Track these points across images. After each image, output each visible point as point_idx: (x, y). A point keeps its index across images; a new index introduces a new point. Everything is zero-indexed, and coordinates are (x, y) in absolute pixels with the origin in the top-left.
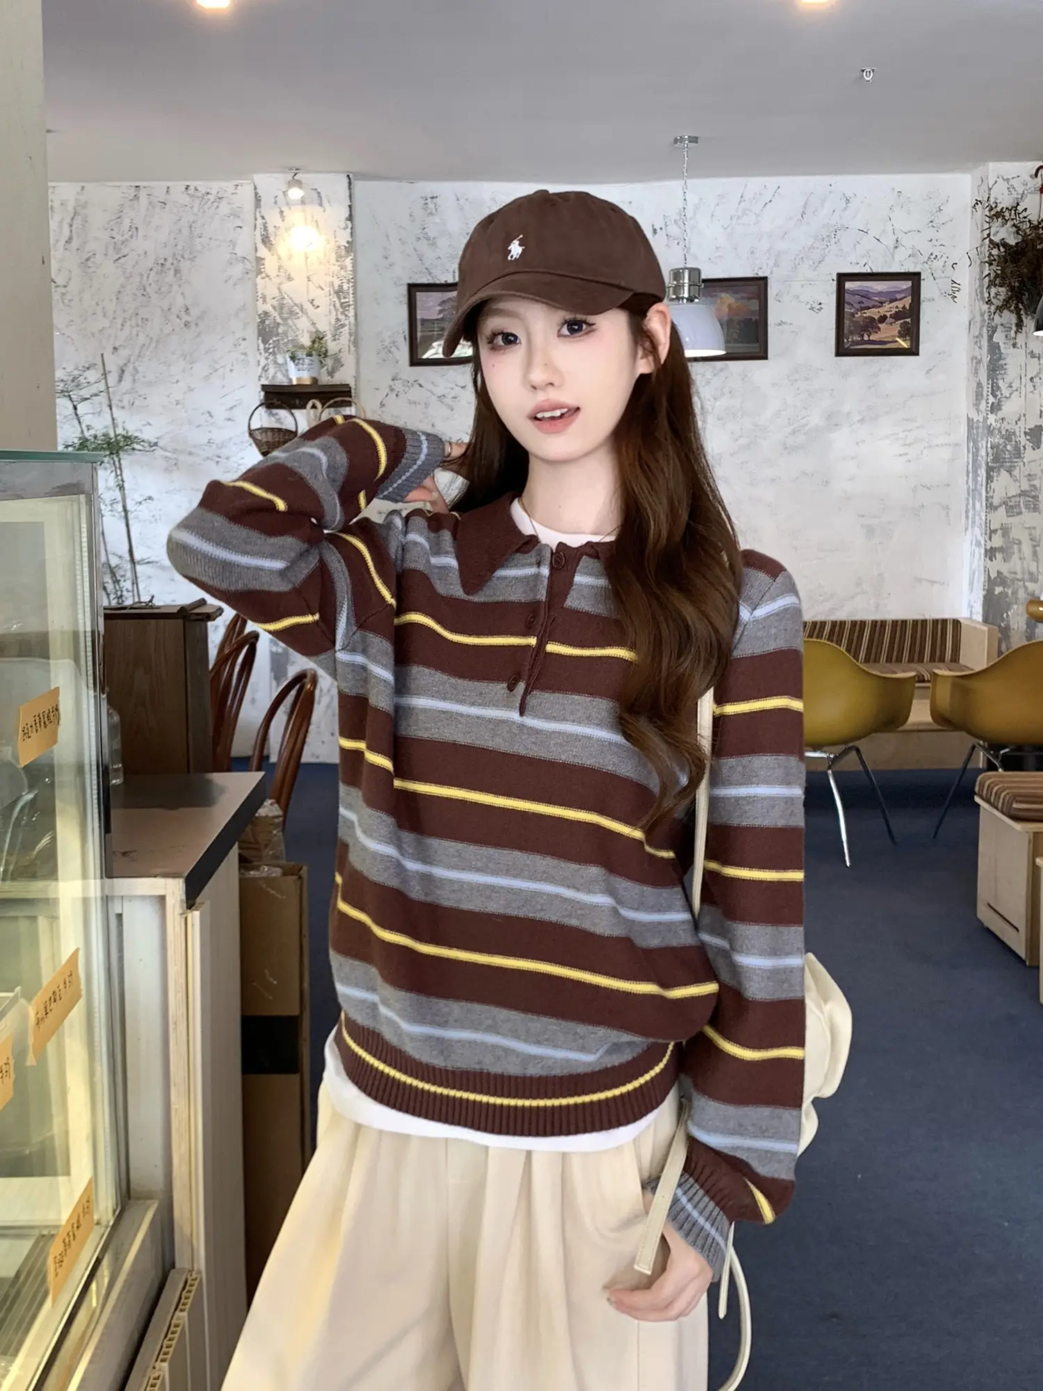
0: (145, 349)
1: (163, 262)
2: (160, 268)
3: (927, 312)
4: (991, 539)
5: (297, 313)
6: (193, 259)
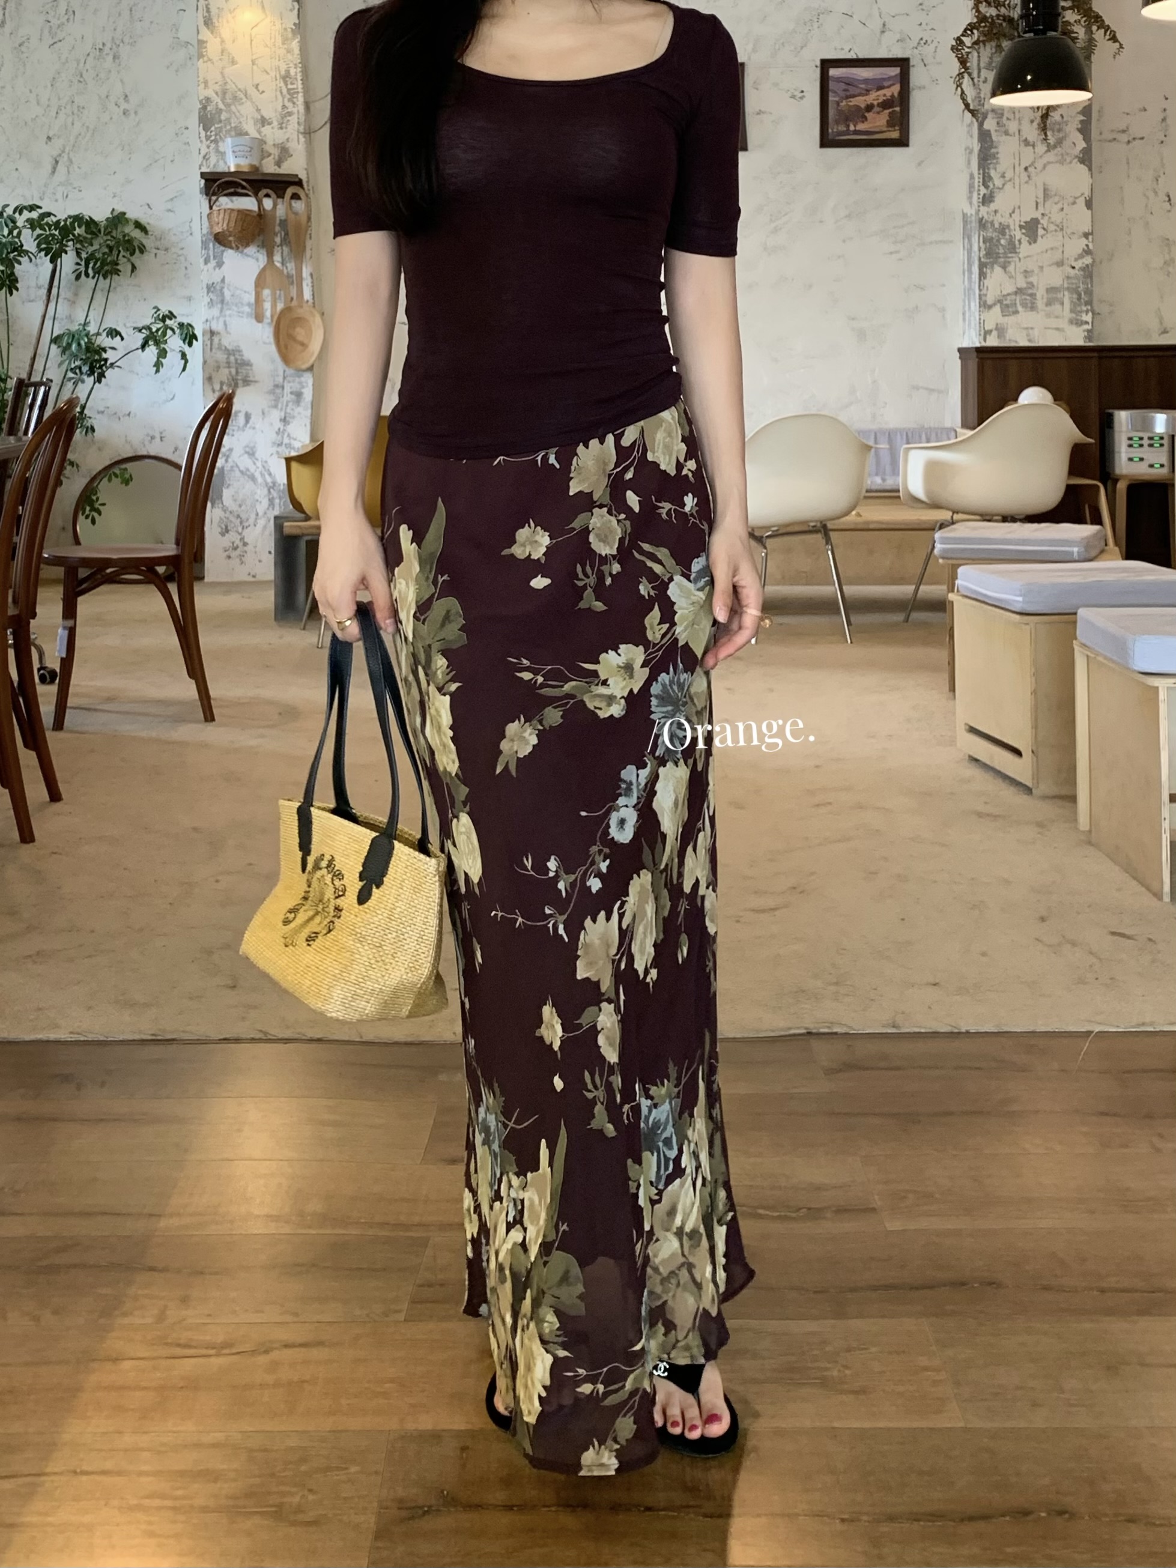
0: (80, 138)
1: (101, 47)
2: (98, 53)
3: (918, 101)
4: (985, 340)
5: (241, 99)
6: (133, 44)
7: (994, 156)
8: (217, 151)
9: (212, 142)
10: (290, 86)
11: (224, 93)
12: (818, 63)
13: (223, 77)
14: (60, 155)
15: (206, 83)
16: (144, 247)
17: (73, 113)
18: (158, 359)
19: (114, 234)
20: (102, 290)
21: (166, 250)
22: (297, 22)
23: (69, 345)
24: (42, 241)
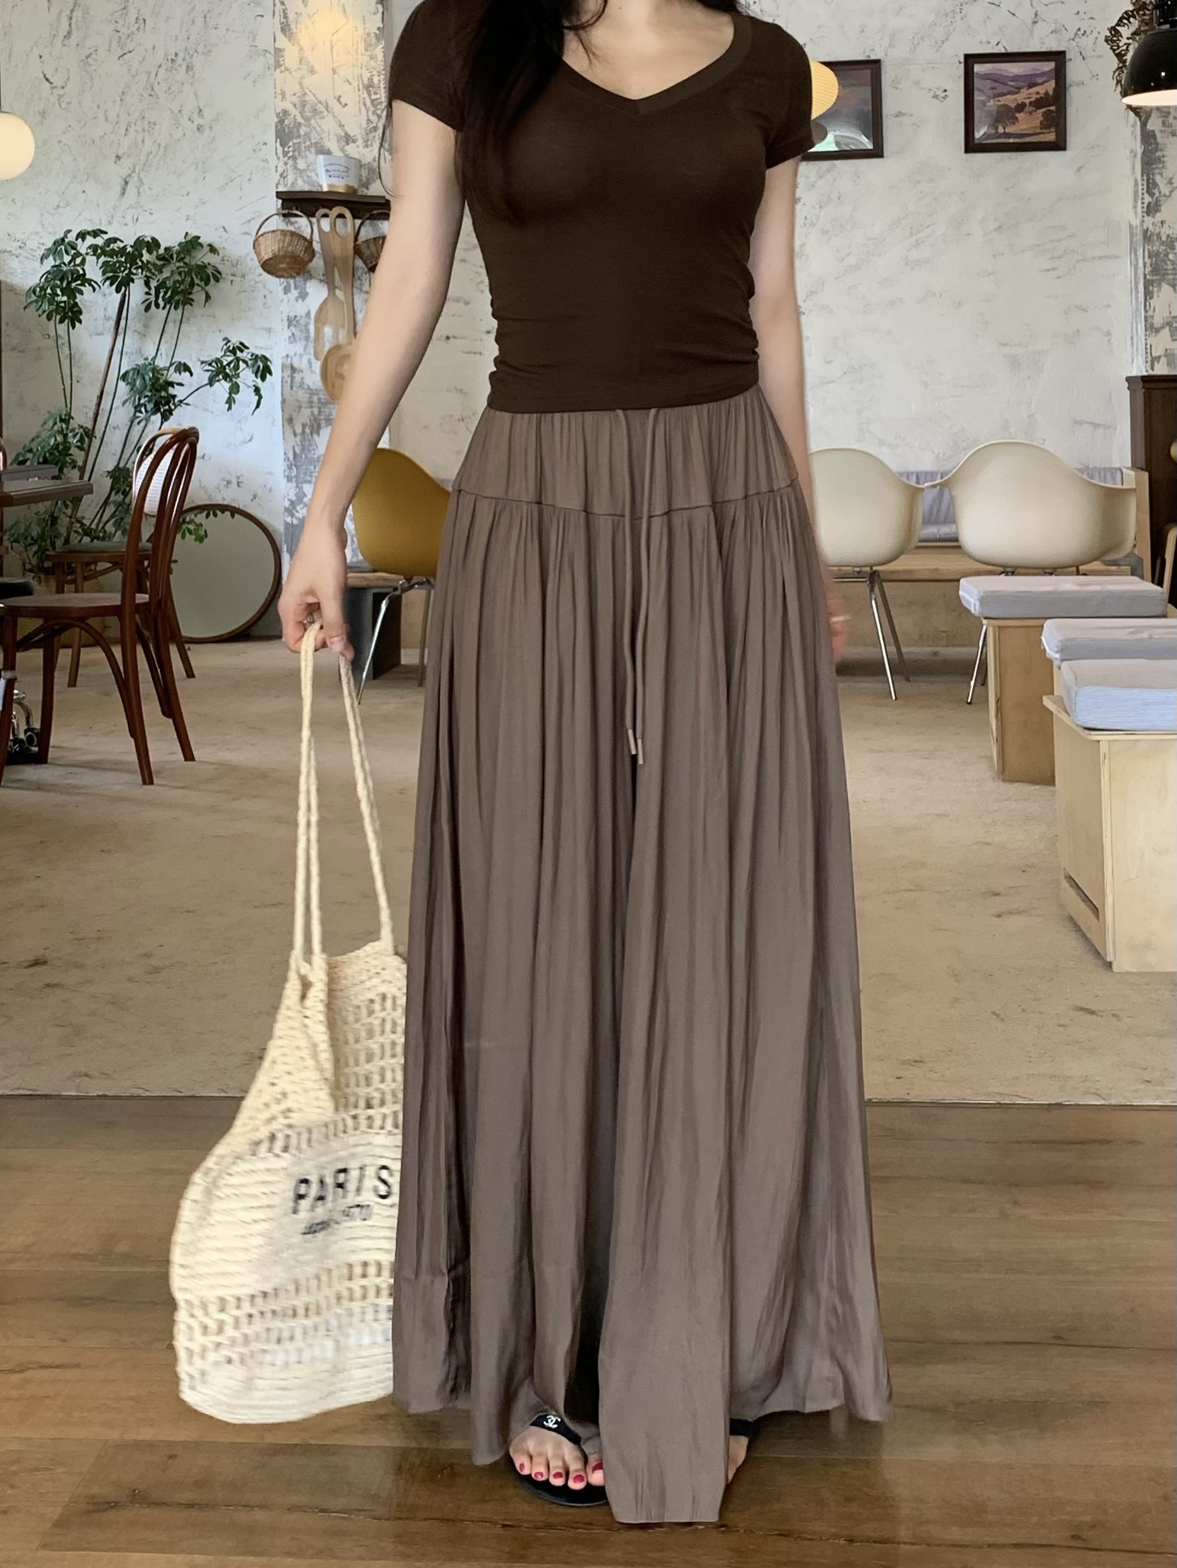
0: (151, 156)
1: (174, 57)
2: (170, 64)
3: (1076, 100)
4: (1153, 370)
5: (322, 112)
6: (207, 54)
7: (1159, 160)
8: (296, 168)
9: (289, 158)
10: (373, 97)
11: (304, 104)
12: (962, 60)
13: (302, 87)
14: (129, 175)
15: (283, 94)
16: (220, 273)
17: (144, 130)
18: (230, 394)
19: (187, 260)
20: (175, 322)
21: (243, 276)
22: (381, 26)
23: (135, 380)
24: (109, 269)
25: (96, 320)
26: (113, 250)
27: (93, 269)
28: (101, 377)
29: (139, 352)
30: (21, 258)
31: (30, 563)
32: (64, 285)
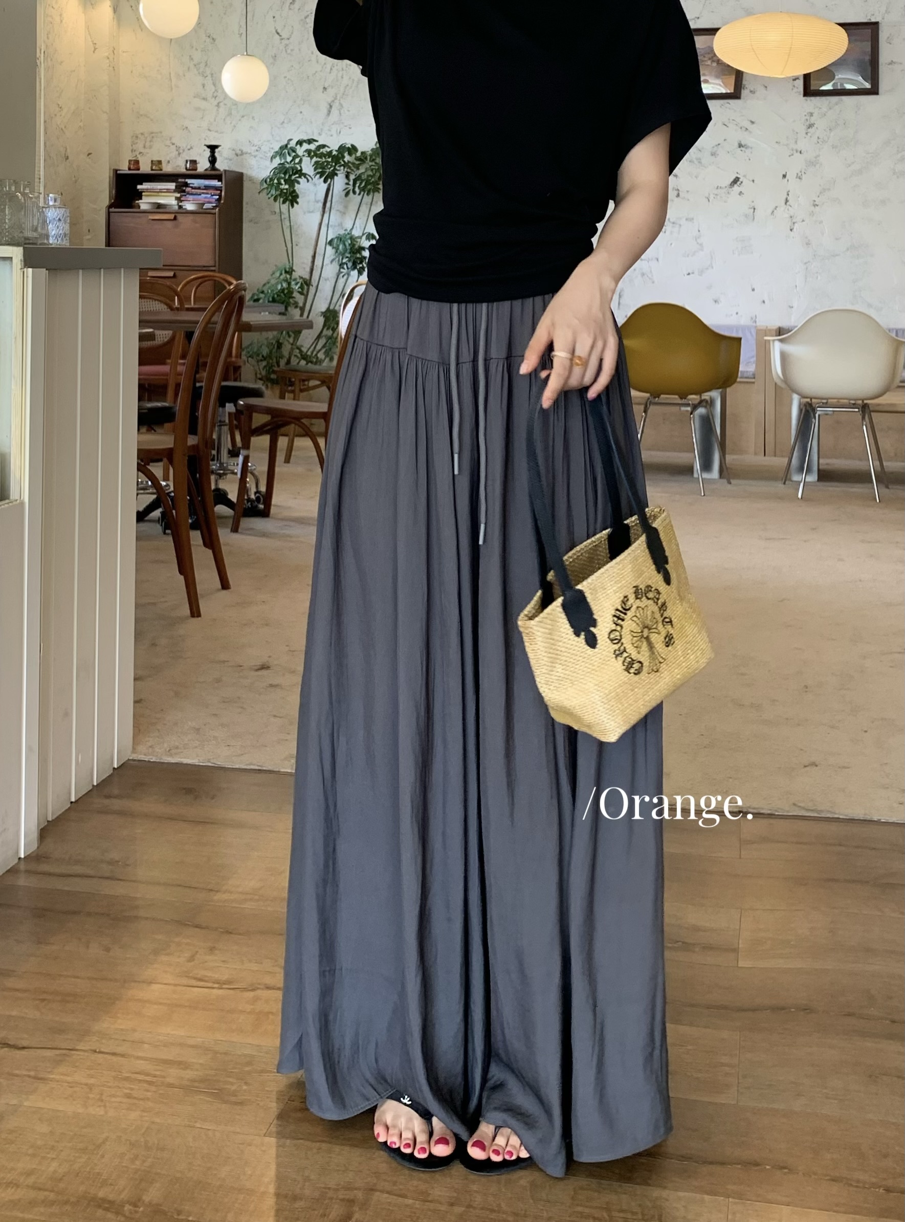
0: (348, 88)
14: (333, 101)
17: (343, 70)
20: (367, 204)
23: (338, 246)
24: (319, 166)
25: (309, 202)
26: (322, 153)
27: (307, 166)
28: (313, 242)
29: (341, 225)
30: (257, 158)
31: (260, 374)
32: (287, 177)
